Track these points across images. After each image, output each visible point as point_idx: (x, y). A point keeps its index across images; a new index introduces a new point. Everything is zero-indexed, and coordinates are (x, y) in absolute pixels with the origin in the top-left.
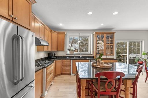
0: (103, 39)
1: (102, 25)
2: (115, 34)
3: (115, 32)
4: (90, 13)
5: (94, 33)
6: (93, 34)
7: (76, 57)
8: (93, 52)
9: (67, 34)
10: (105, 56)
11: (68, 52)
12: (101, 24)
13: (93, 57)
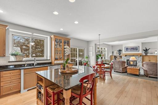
0: (61, 44)
1: (62, 30)
2: (70, 40)
3: (70, 39)
4: (56, 13)
5: (52, 36)
6: (50, 37)
7: (27, 64)
8: (51, 57)
9: (10, 30)
10: (60, 61)
11: (12, 59)
12: (61, 28)
13: (51, 63)
